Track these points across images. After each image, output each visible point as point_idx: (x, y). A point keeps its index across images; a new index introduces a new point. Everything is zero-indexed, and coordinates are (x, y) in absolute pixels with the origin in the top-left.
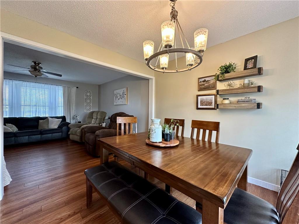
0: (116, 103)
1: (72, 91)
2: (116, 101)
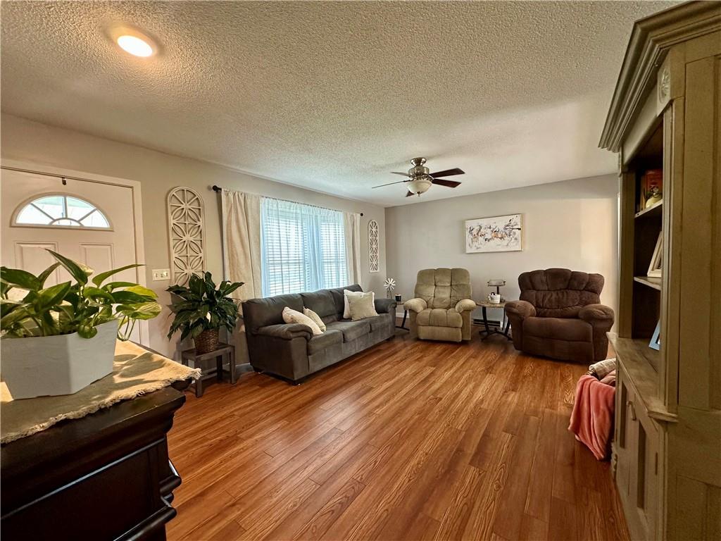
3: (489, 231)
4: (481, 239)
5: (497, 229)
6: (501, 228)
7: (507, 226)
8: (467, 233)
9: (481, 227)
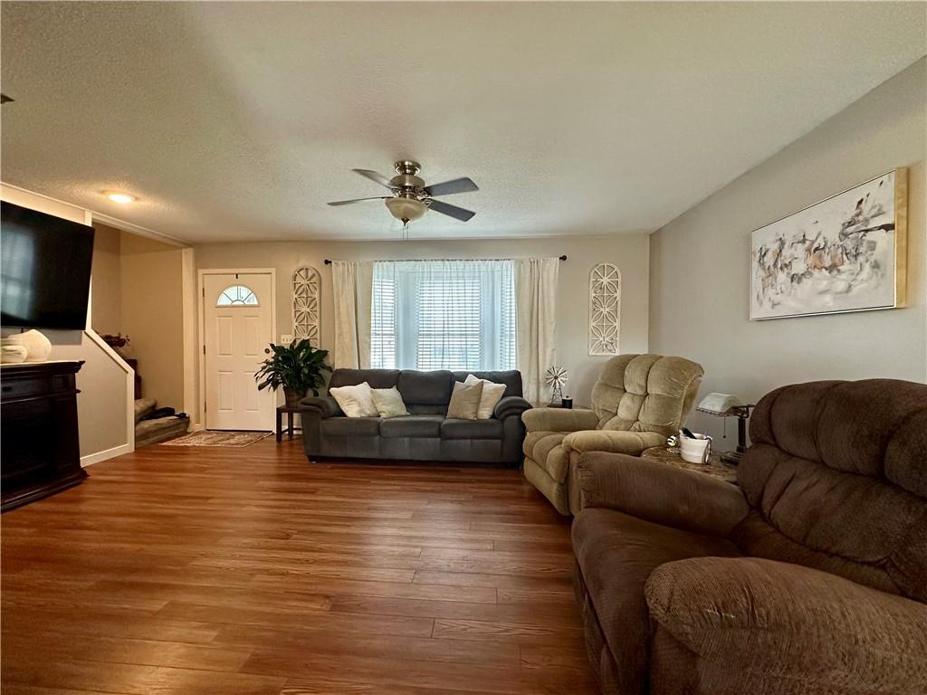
0: (774, 305)
1: (545, 275)
2: (770, 292)
3: (801, 249)
4: (782, 277)
5: (820, 242)
6: (832, 235)
7: (850, 224)
8: (755, 264)
9: (782, 243)
